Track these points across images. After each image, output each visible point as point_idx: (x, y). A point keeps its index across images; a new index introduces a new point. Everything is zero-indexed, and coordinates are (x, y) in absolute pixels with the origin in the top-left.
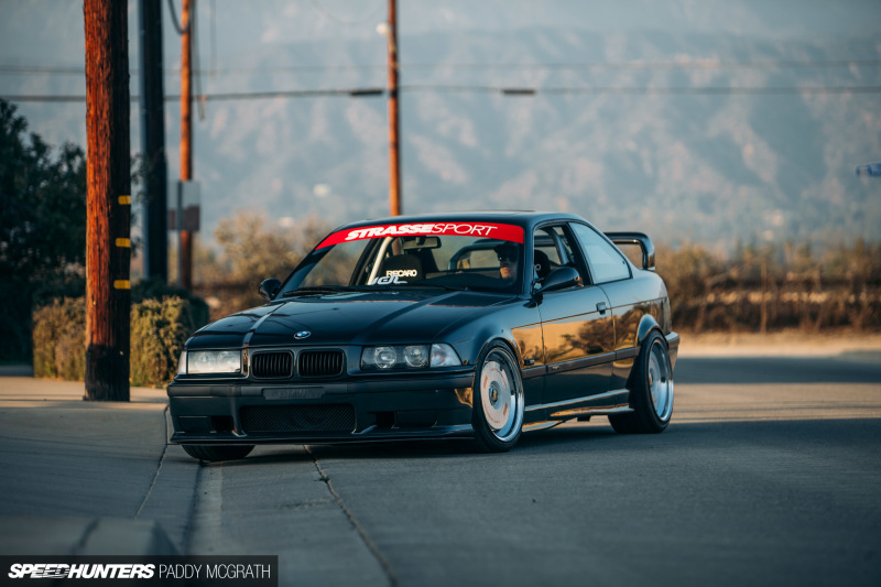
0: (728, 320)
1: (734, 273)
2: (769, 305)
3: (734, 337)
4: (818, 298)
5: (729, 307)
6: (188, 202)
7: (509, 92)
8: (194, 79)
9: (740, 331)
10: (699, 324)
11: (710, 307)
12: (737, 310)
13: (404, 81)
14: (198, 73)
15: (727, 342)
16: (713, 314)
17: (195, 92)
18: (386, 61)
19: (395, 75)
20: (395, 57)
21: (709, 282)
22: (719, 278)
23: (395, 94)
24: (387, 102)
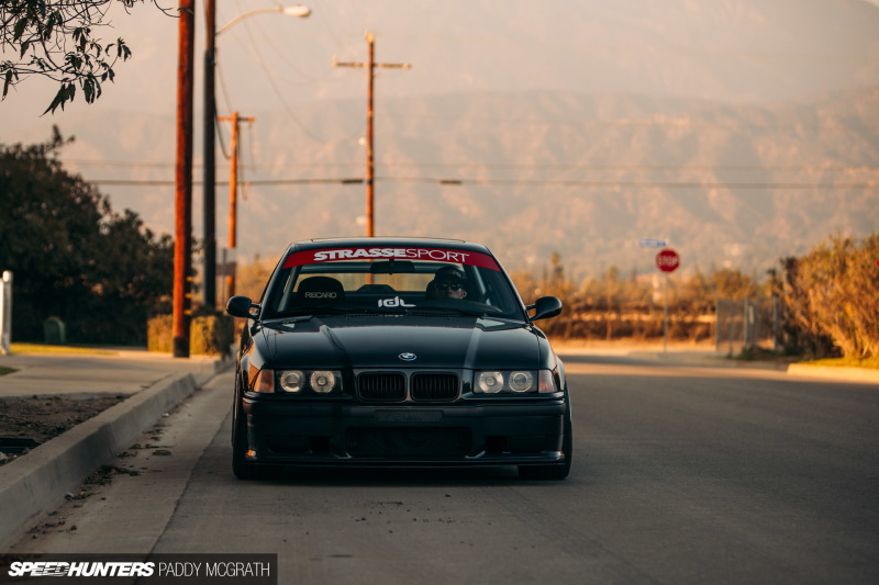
0: (586, 331)
1: (590, 301)
2: (613, 322)
3: (589, 343)
4: (646, 318)
5: (586, 324)
6: (230, 259)
7: (445, 182)
8: (239, 171)
9: (594, 338)
10: (567, 334)
11: (574, 323)
12: (592, 326)
13: (377, 174)
14: (242, 168)
15: (584, 346)
16: (577, 327)
17: (239, 180)
18: (364, 162)
19: (372, 170)
20: (371, 159)
21: (574, 307)
22: (582, 304)
23: (371, 182)
24: (365, 188)
